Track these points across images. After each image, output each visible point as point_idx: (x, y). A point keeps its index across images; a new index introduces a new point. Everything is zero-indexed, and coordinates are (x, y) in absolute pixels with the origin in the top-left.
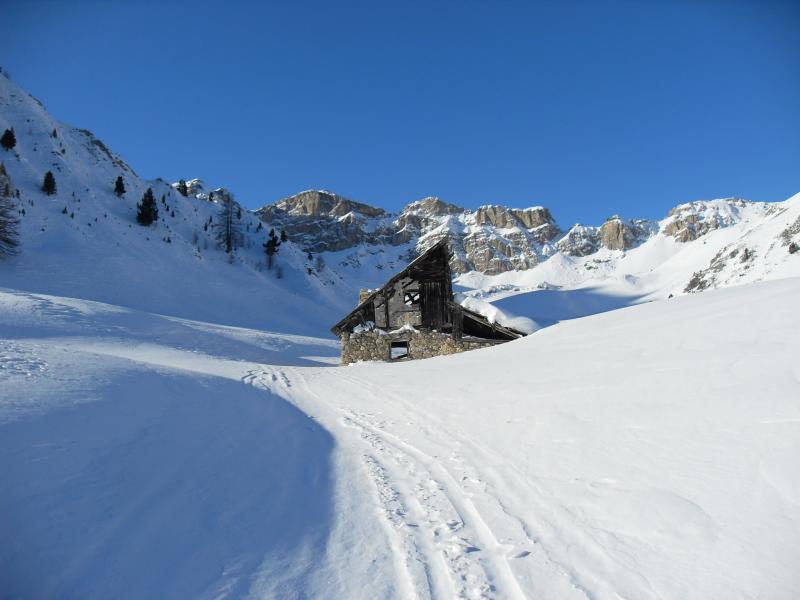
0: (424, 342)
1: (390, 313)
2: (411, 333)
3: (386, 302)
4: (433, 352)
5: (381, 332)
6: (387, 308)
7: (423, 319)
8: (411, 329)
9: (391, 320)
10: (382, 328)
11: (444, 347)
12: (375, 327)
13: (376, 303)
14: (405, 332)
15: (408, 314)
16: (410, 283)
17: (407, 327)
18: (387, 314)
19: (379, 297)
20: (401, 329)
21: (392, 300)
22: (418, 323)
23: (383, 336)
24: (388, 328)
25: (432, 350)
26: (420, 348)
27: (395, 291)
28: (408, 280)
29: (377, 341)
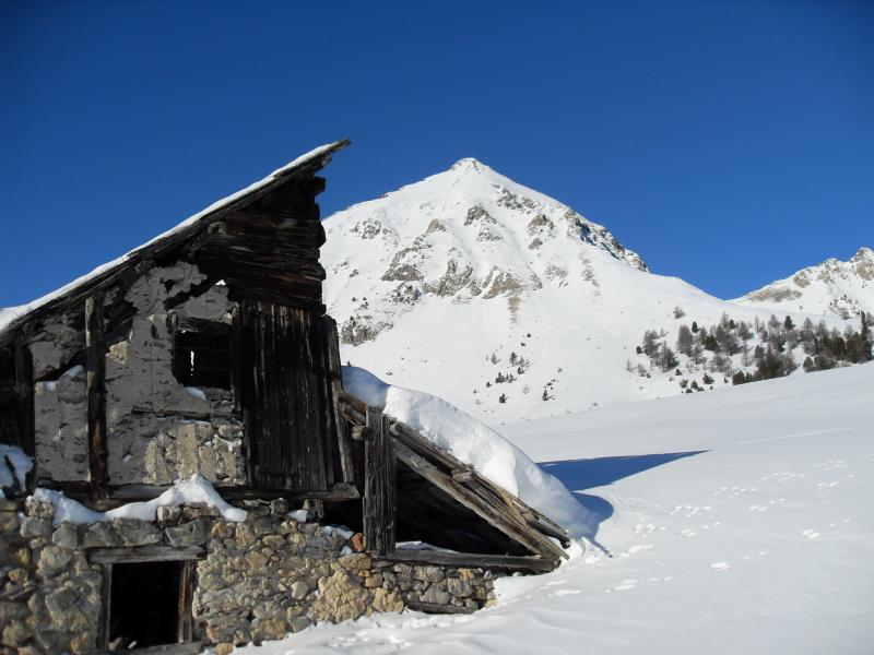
0: (257, 562)
1: (113, 415)
2: (208, 518)
3: (91, 358)
4: (294, 612)
5: (70, 511)
6: (99, 389)
7: (252, 455)
8: (212, 500)
9: (115, 448)
10: (73, 491)
11: (332, 587)
12: (31, 478)
13: (45, 355)
14: (180, 514)
15: (189, 428)
16: (196, 291)
17: (194, 491)
18: (96, 416)
19: (62, 328)
20: (166, 498)
21: (118, 352)
22: (234, 477)
23: (80, 531)
24: (98, 488)
25: (287, 600)
26: (240, 595)
27: (131, 310)
28: (189, 275)
29: (47, 559)
